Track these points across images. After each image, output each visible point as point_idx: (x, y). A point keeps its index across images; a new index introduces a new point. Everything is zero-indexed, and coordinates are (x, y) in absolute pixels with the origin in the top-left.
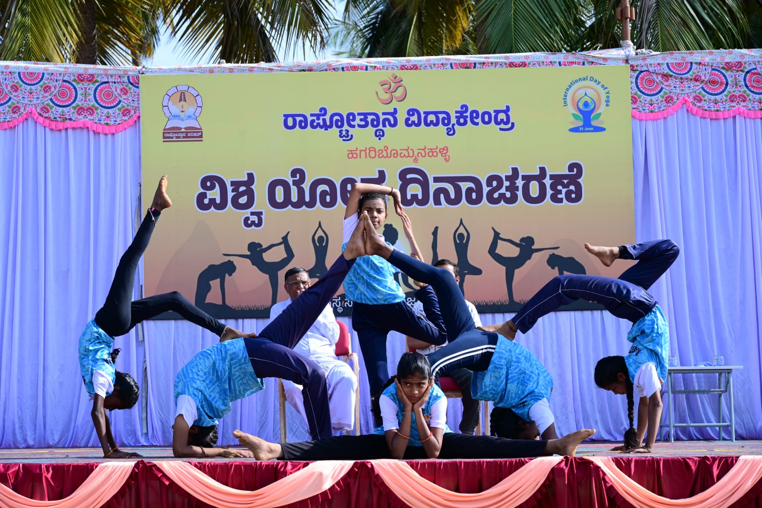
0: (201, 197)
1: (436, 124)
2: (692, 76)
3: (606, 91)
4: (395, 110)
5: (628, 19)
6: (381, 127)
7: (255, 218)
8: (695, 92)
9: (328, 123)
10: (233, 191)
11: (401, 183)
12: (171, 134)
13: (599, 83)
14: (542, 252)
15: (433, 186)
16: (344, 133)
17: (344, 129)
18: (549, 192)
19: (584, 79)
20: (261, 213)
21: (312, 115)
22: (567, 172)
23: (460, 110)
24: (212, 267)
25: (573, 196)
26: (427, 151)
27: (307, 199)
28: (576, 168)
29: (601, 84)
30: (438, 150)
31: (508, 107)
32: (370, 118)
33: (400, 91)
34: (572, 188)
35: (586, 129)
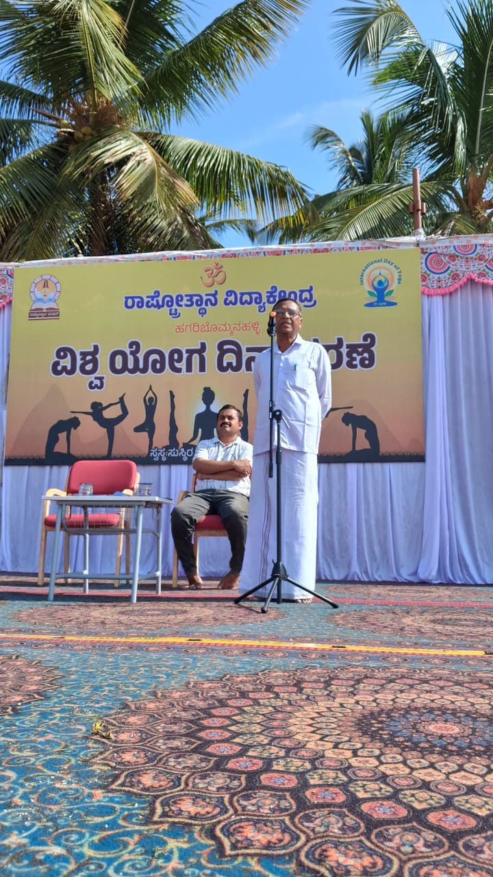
0: (56, 364)
1: (250, 303)
2: (476, 255)
3: (399, 270)
4: (216, 292)
5: (420, 212)
6: (204, 306)
7: (98, 382)
8: (479, 270)
9: (161, 303)
10: (81, 359)
11: (218, 352)
12: (35, 314)
13: (392, 264)
14: (339, 410)
15: (246, 355)
16: (173, 311)
17: (173, 308)
18: (345, 359)
19: (379, 261)
20: (103, 378)
21: (148, 297)
22: (362, 342)
23: (270, 290)
24: (61, 423)
25: (367, 362)
26: (241, 326)
27: (141, 366)
28: (370, 338)
29: (393, 265)
30: (250, 325)
31: (311, 288)
32: (195, 299)
33: (221, 276)
34: (366, 355)
35: (380, 304)
